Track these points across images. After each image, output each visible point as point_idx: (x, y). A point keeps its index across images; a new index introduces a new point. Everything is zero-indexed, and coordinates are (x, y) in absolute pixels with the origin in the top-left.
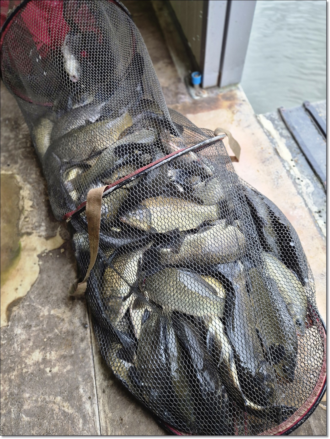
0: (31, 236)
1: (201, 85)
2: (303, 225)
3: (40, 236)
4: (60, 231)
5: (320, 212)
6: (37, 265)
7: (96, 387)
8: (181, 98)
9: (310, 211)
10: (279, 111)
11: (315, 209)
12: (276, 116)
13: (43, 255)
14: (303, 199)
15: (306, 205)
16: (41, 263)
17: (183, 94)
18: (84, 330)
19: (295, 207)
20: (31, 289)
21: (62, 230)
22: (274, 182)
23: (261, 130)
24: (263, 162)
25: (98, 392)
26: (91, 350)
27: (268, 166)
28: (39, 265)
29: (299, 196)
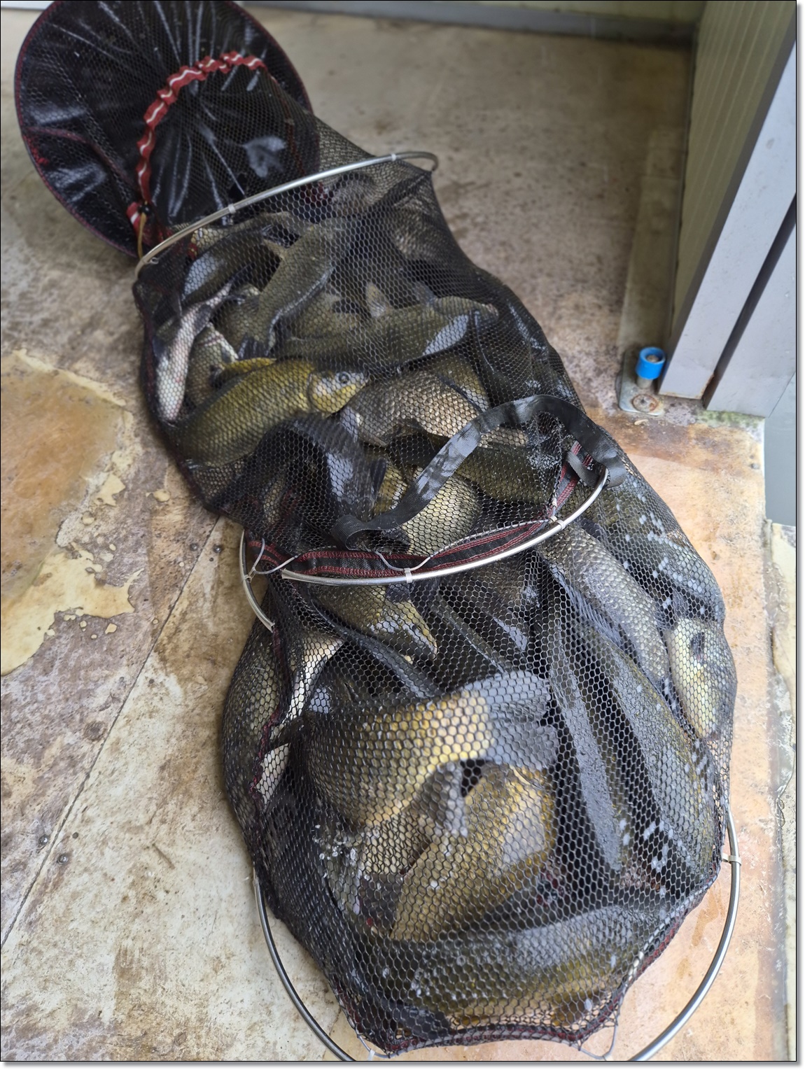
3: (90, 572)
4: (134, 581)
6: (41, 633)
13: (67, 618)
16: (52, 633)
21: (140, 580)
28: (45, 634)
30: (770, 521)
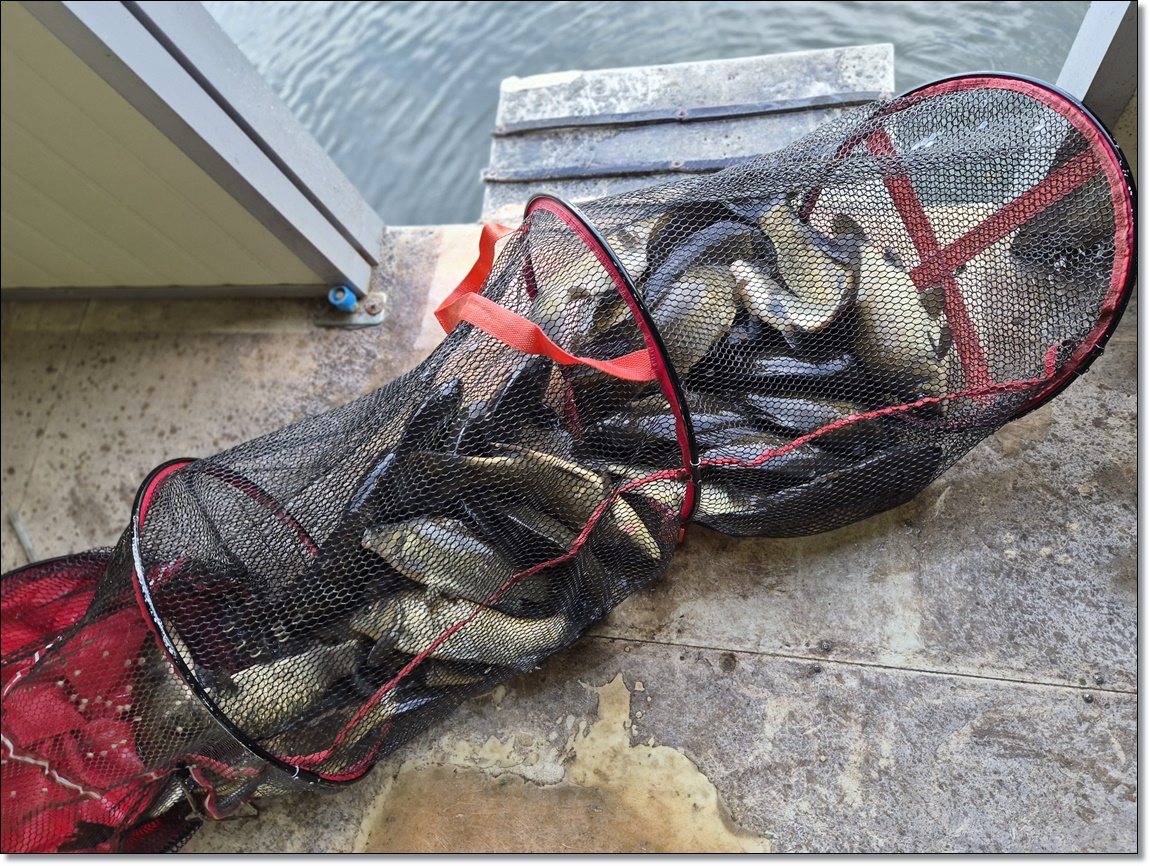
0: (579, 756)
1: (360, 297)
3: (587, 732)
4: (591, 685)
6: (654, 751)
7: (937, 673)
10: (488, 181)
12: (496, 193)
13: (635, 733)
16: (652, 741)
18: (823, 674)
20: (705, 774)
21: (590, 680)
25: (945, 671)
26: (866, 668)
28: (654, 746)
30: (480, 221)
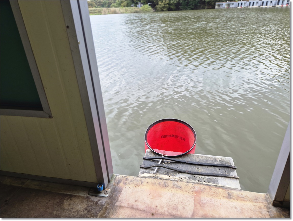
1: (104, 188)
2: (204, 189)
5: (199, 181)
8: (101, 203)
9: (197, 183)
10: (142, 168)
11: (197, 181)
12: (143, 170)
14: (190, 182)
15: (194, 183)
17: (99, 200)
19: (194, 187)
22: (178, 188)
23: (147, 178)
24: (165, 186)
27: (168, 186)
29: (189, 183)
30: (138, 176)
